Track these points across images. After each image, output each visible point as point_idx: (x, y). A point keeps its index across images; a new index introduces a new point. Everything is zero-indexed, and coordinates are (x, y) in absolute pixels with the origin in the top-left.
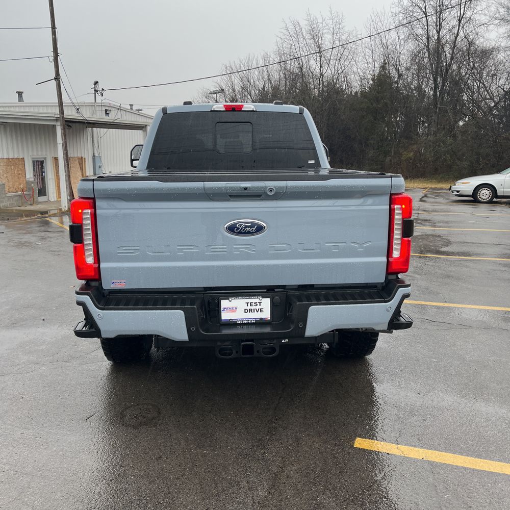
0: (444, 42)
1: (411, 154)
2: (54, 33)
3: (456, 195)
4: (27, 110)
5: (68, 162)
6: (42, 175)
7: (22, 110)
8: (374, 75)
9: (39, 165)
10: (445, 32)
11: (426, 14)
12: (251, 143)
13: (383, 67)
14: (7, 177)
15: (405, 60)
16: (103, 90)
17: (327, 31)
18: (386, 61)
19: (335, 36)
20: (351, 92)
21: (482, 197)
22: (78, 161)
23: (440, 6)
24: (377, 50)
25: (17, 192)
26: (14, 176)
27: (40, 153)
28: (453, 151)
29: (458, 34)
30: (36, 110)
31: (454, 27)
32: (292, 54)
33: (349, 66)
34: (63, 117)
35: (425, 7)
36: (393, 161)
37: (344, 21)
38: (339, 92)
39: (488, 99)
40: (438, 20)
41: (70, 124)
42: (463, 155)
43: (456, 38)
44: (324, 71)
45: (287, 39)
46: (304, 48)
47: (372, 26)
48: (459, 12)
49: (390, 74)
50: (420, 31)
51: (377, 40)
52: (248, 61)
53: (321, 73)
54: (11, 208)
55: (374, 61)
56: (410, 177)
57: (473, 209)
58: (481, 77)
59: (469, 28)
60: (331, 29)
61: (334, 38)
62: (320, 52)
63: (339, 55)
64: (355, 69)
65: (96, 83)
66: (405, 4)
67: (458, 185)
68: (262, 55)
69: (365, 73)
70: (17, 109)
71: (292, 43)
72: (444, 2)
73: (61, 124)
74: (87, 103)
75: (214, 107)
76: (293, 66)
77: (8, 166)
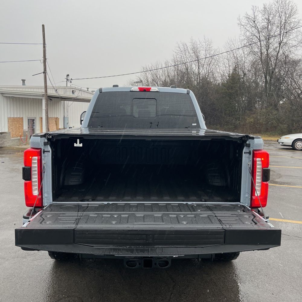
0: (271, 56)
1: (252, 120)
2: (44, 47)
3: (281, 145)
4: (27, 90)
5: (48, 120)
6: (33, 128)
7: (24, 90)
8: (230, 74)
9: (32, 122)
10: (271, 50)
11: (260, 40)
12: (155, 112)
13: (235, 69)
14: (12, 128)
15: (247, 66)
16: (71, 79)
17: (202, 49)
18: (237, 66)
19: (207, 52)
20: (216, 83)
21: (298, 147)
22: (54, 120)
23: (268, 36)
24: (231, 60)
25: (18, 137)
26: (17, 128)
27: (32, 115)
28: (277, 119)
29: (279, 52)
30: (32, 90)
31: (276, 48)
32: (182, 61)
33: (215, 68)
34: (47, 94)
35: (260, 36)
36: (241, 123)
37: (212, 44)
38: (209, 83)
39: (297, 89)
40: (267, 43)
41: (51, 98)
42: (284, 121)
43: (278, 54)
44: (201, 71)
45: (179, 53)
46: (189, 57)
47: (228, 47)
48: (279, 39)
49: (238, 74)
50: (256, 50)
51: (231, 54)
52: (156, 65)
53: (199, 72)
54: (14, 147)
55: (229, 66)
56: (251, 133)
57: (292, 154)
58: (292, 76)
59: (286, 48)
60: (205, 48)
61: (206, 53)
62: (198, 60)
63: (209, 62)
64: (218, 71)
65: (68, 75)
66: (248, 35)
67: (283, 139)
68: (165, 62)
69: (224, 73)
70: (21, 90)
71: (182, 55)
72: (271, 34)
73: (45, 98)
74: (62, 87)
75: (132, 89)
76: (182, 68)
77: (13, 122)
